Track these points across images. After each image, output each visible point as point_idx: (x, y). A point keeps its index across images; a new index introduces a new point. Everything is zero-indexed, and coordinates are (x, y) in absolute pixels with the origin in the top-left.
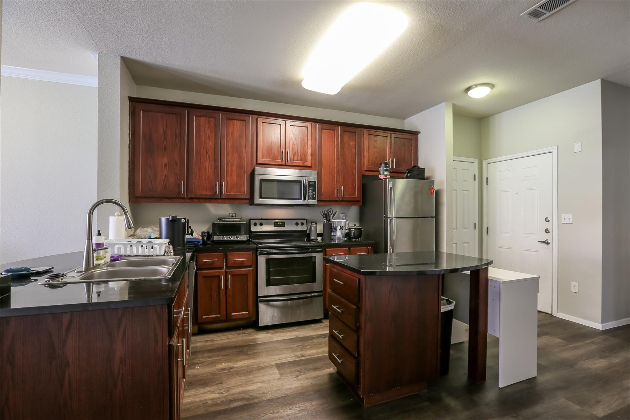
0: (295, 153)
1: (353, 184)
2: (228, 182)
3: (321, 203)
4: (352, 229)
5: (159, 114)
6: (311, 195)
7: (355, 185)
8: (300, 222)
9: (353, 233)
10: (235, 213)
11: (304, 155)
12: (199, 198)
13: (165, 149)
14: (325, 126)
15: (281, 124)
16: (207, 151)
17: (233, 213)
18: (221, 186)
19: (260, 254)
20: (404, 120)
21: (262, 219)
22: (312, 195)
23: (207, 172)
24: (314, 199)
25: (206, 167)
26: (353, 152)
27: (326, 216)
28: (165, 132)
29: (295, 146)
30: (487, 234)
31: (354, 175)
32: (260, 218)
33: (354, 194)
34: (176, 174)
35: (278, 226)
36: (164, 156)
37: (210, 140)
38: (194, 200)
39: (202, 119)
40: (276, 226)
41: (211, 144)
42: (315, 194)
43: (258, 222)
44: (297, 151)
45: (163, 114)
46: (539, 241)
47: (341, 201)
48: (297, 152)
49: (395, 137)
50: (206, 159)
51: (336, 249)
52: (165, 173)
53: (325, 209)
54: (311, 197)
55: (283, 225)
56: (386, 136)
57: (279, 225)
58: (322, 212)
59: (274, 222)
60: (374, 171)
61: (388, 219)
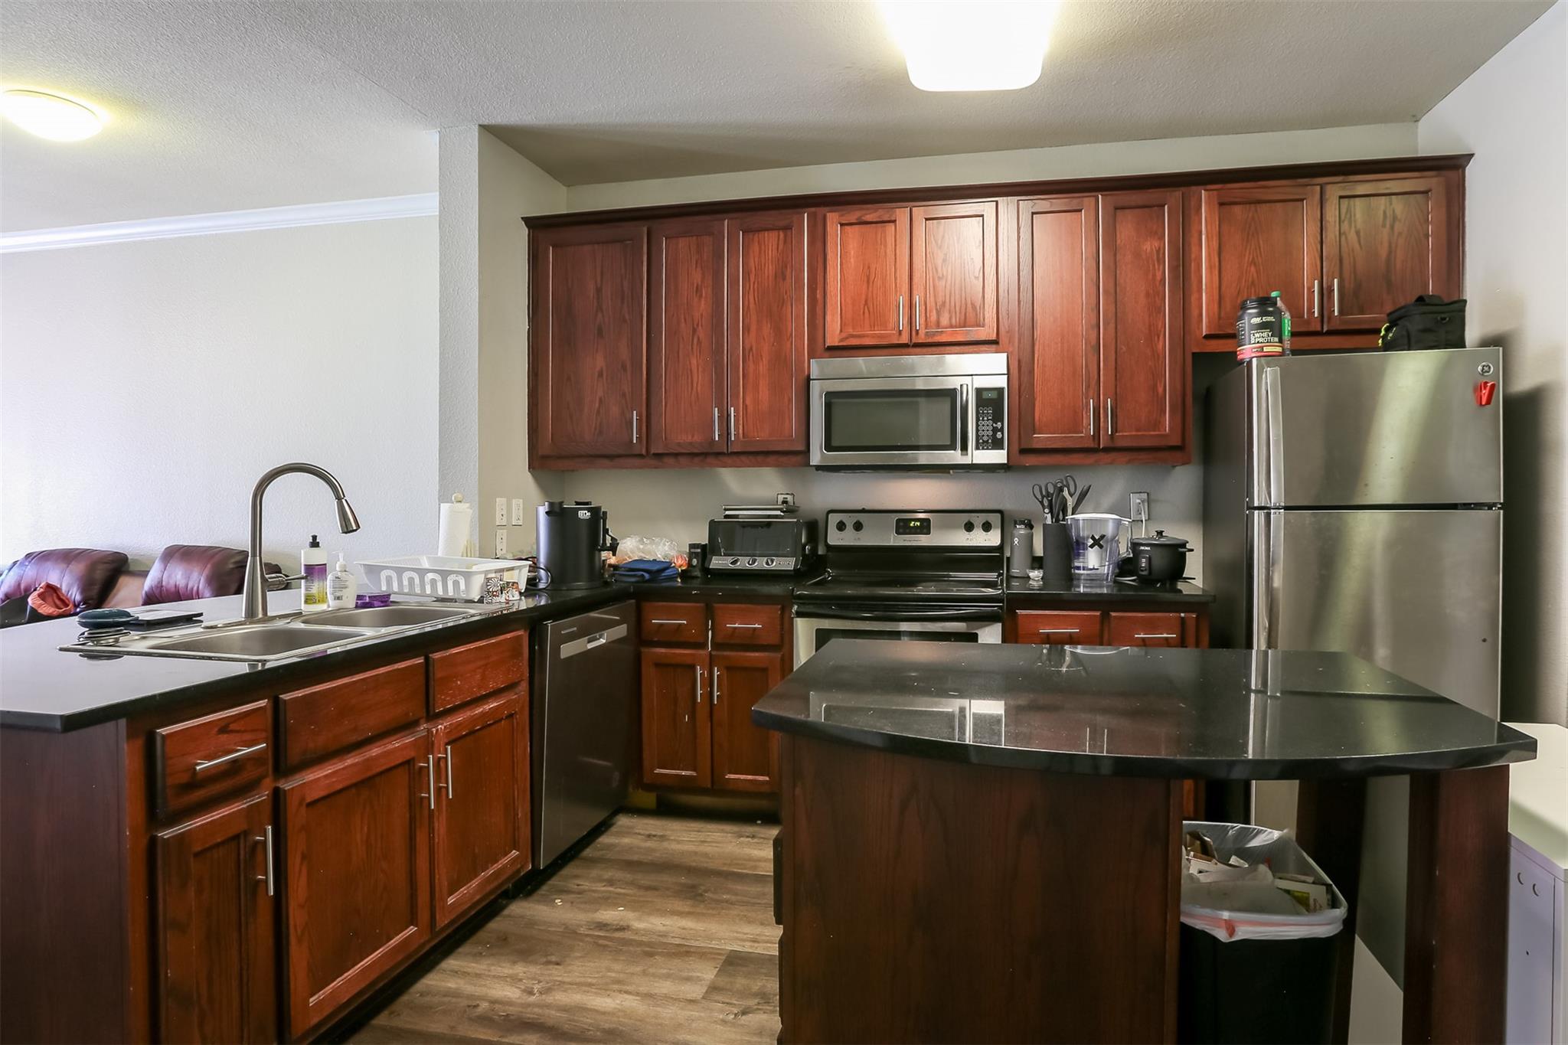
0: (944, 303)
1: (1154, 388)
2: (746, 406)
3: (1030, 460)
4: (1142, 548)
5: (587, 248)
6: (986, 433)
7: (1160, 390)
8: (978, 520)
9: (1144, 560)
10: (792, 494)
11: (974, 309)
12: (676, 455)
13: (600, 332)
14: (1042, 203)
15: (896, 222)
16: (695, 326)
17: (787, 494)
18: (725, 419)
19: (800, 614)
20: (1417, 121)
21: (863, 511)
22: (991, 433)
23: (695, 385)
24: (997, 444)
25: (691, 370)
26: (1154, 275)
27: (1050, 502)
28: (599, 291)
29: (943, 283)
31: (1158, 357)
32: (861, 508)
33: (1157, 424)
34: (624, 395)
35: (907, 531)
36: (597, 351)
37: (701, 296)
38: (666, 460)
39: (682, 243)
40: (901, 531)
41: (702, 308)
42: (1002, 430)
43: (849, 520)
44: (948, 297)
45: (596, 246)
47: (1106, 450)
48: (948, 301)
49: (1340, 192)
50: (692, 348)
51: (1055, 613)
52: (600, 393)
53: (1048, 480)
54: (985, 438)
55: (925, 527)
56: (1298, 197)
57: (912, 527)
58: (1034, 488)
59: (898, 521)
60: (1233, 336)
61: (1256, 512)
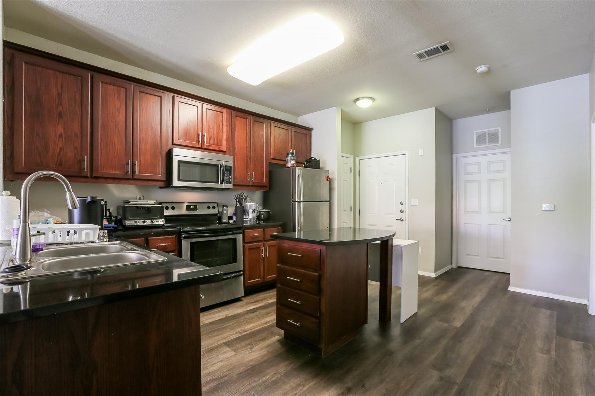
0: (211, 137)
1: (262, 170)
2: (141, 161)
3: (237, 187)
4: (262, 212)
5: (51, 72)
6: (227, 179)
7: (263, 171)
8: (211, 205)
9: (263, 215)
10: (143, 196)
11: (220, 141)
12: (106, 178)
13: (60, 115)
14: (239, 114)
15: (197, 106)
16: (117, 124)
17: (140, 196)
18: (133, 165)
19: (185, 238)
20: (298, 117)
21: (173, 203)
22: (228, 179)
23: (116, 149)
24: (230, 183)
25: (114, 143)
26: (262, 141)
27: (239, 200)
28: (60, 95)
29: (211, 130)
30: (359, 215)
31: (263, 162)
32: (172, 202)
33: (262, 180)
34: (76, 148)
35: (190, 209)
36: (58, 124)
37: (119, 112)
38: (100, 180)
39: (110, 87)
40: (188, 209)
41: (121, 117)
42: (231, 178)
43: (170, 206)
44: (213, 134)
45: (57, 72)
46: (397, 219)
47: (252, 186)
48: (213, 136)
49: (295, 131)
50: (115, 134)
51: (253, 230)
52: (60, 145)
53: (238, 193)
54: (227, 181)
55: (195, 208)
56: (288, 129)
58: (235, 196)
59: (187, 206)
60: (285, 161)
61: (297, 202)
